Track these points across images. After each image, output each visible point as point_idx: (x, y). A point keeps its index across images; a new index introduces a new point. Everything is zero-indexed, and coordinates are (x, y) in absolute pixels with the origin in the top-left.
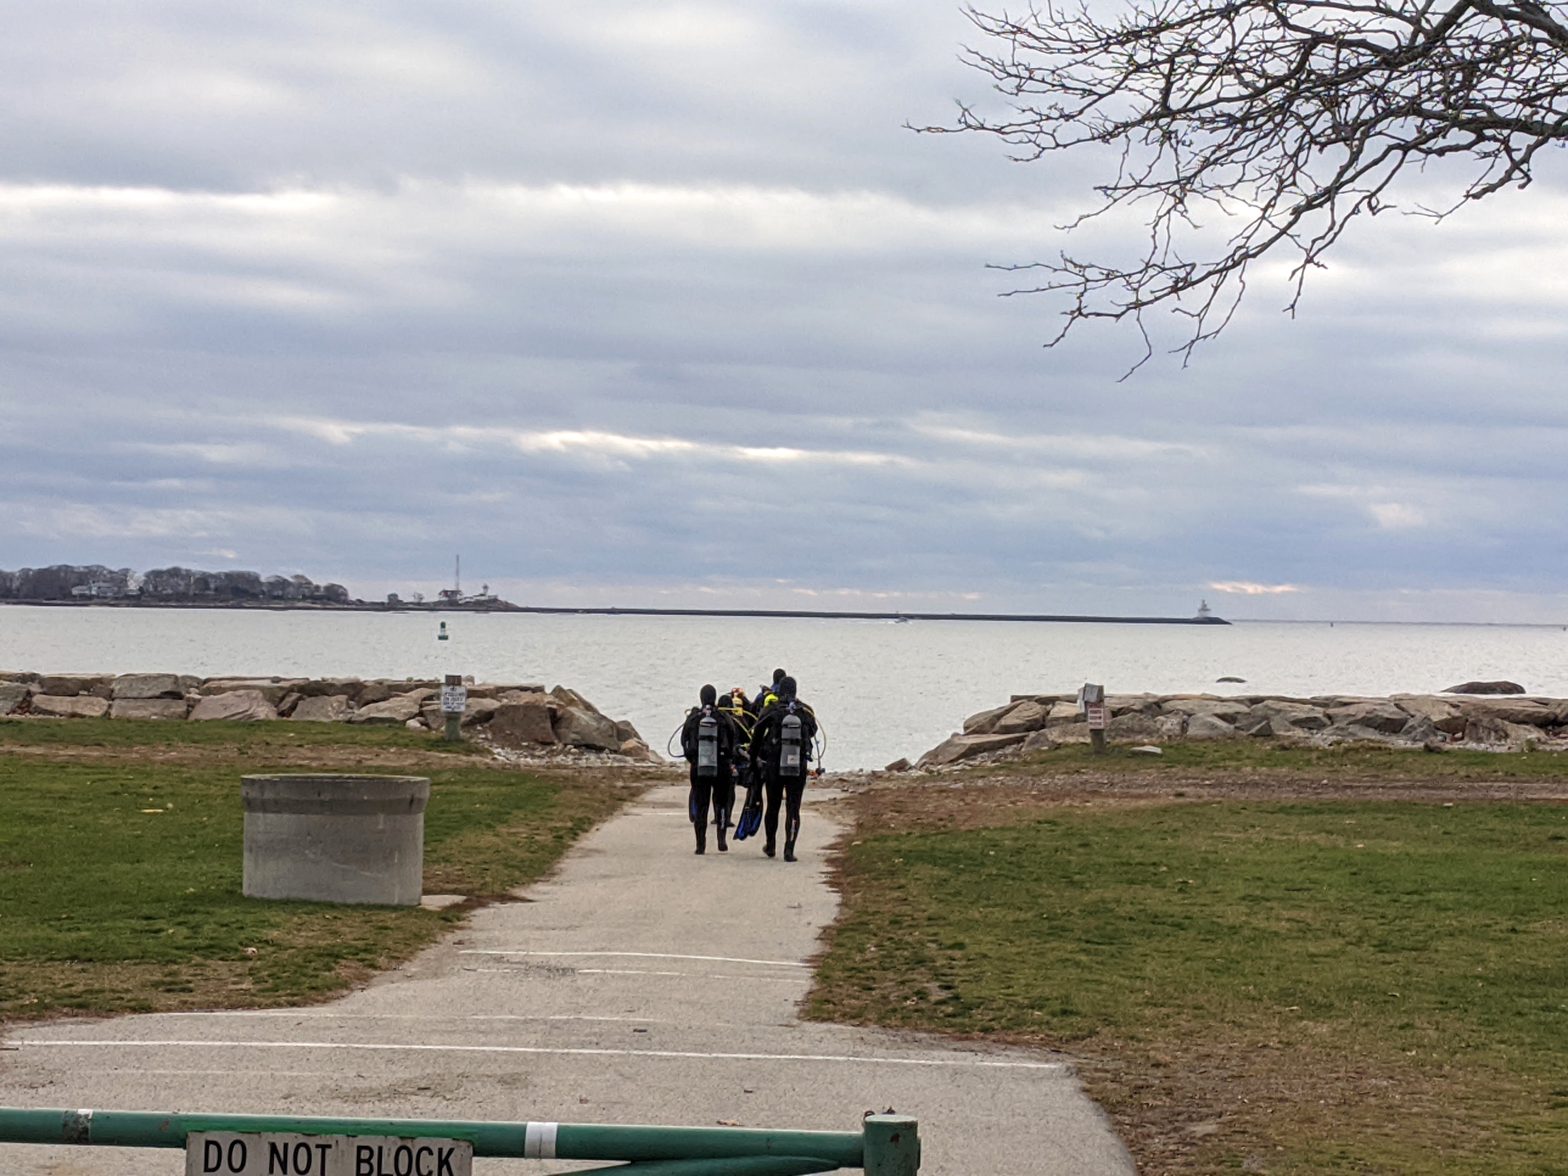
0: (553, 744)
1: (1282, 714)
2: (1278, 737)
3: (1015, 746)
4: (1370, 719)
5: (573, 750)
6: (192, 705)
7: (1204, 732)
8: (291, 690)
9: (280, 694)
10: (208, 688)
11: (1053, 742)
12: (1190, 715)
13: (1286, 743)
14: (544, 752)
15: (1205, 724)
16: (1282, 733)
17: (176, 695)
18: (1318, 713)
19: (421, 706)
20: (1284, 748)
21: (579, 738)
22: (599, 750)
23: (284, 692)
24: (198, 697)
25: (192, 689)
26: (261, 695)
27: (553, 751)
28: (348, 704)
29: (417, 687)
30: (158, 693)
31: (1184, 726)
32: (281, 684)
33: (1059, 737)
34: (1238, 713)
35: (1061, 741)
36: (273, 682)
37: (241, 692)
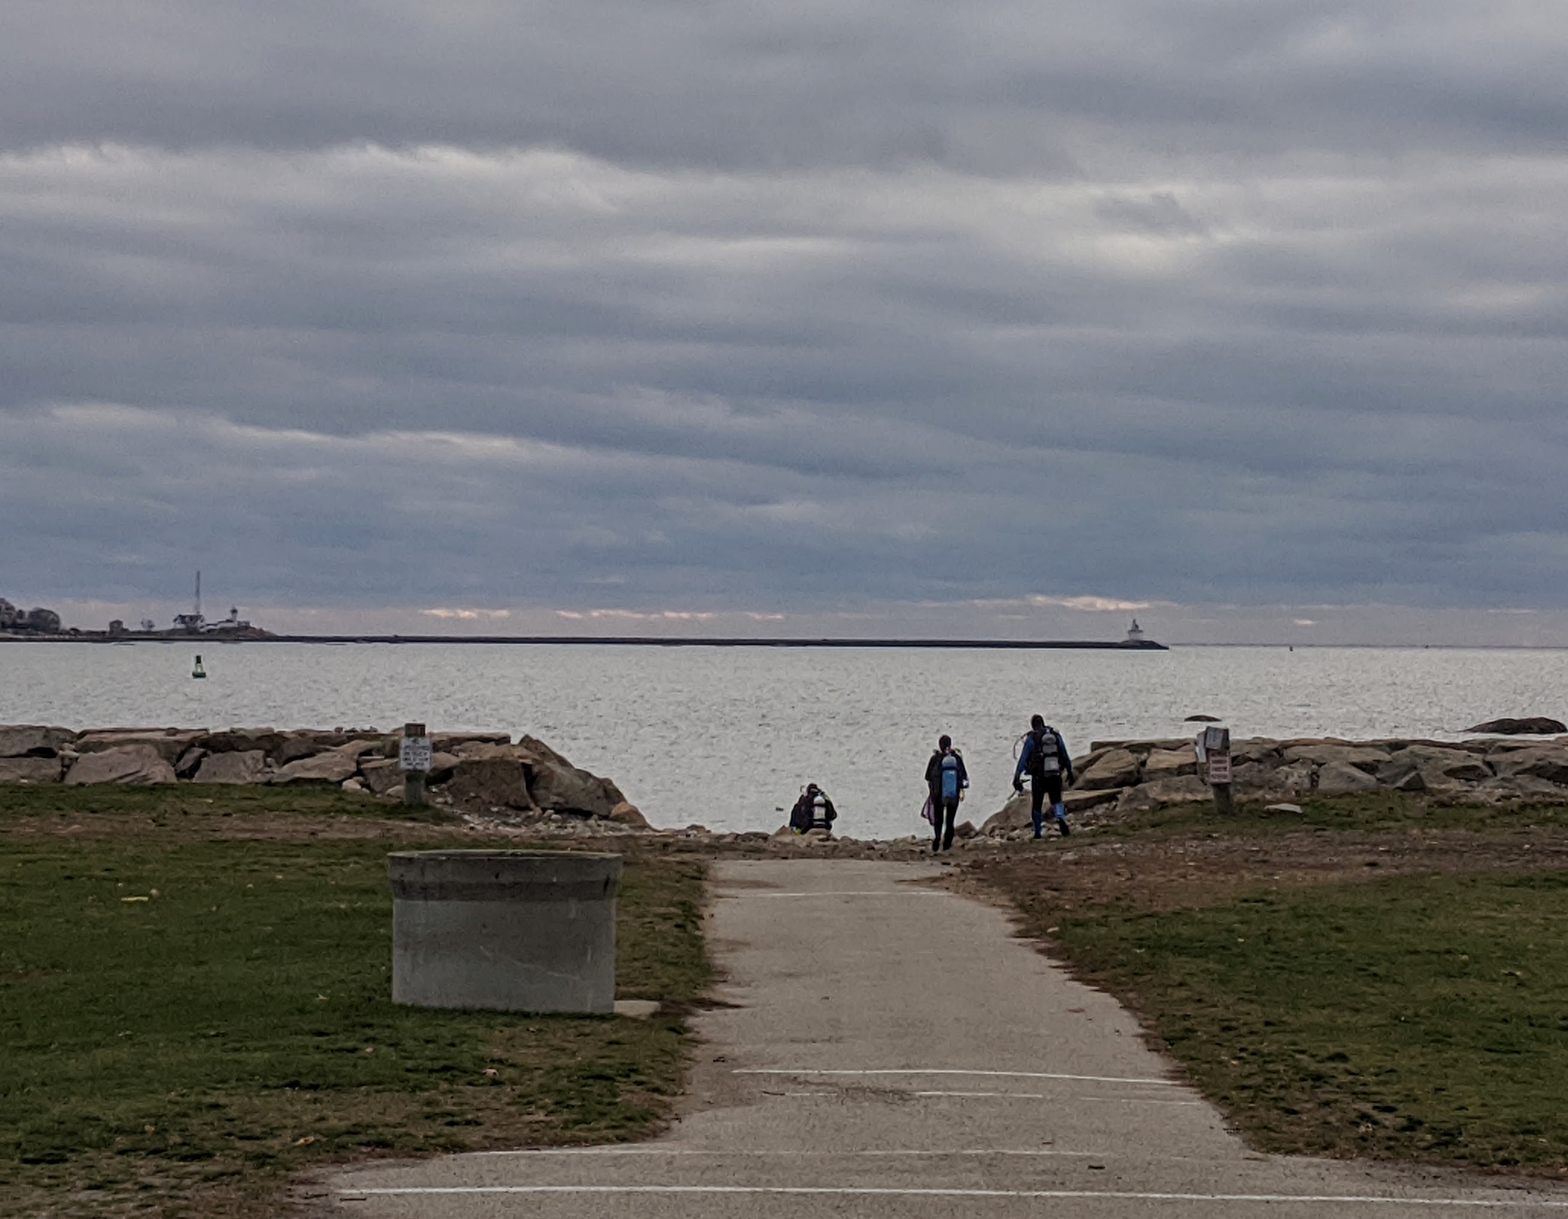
0: (528, 808)
1: (1431, 762)
2: (1431, 792)
3: (1106, 805)
4: (1542, 767)
5: (554, 816)
6: (68, 765)
7: (1341, 786)
8: (191, 744)
9: (179, 749)
10: (86, 743)
11: (1154, 799)
12: (1320, 765)
13: (1444, 798)
14: (518, 819)
15: (1341, 775)
16: (1436, 786)
17: (47, 753)
18: (1476, 760)
19: (358, 763)
20: (1442, 805)
21: (561, 800)
22: (586, 815)
23: (183, 748)
24: (75, 754)
25: (66, 745)
26: (155, 752)
27: (529, 817)
28: (265, 762)
29: (350, 739)
30: (24, 751)
31: (1314, 778)
32: (178, 737)
33: (1162, 793)
34: (1379, 761)
35: (1164, 798)
36: (168, 734)
37: (129, 748)
